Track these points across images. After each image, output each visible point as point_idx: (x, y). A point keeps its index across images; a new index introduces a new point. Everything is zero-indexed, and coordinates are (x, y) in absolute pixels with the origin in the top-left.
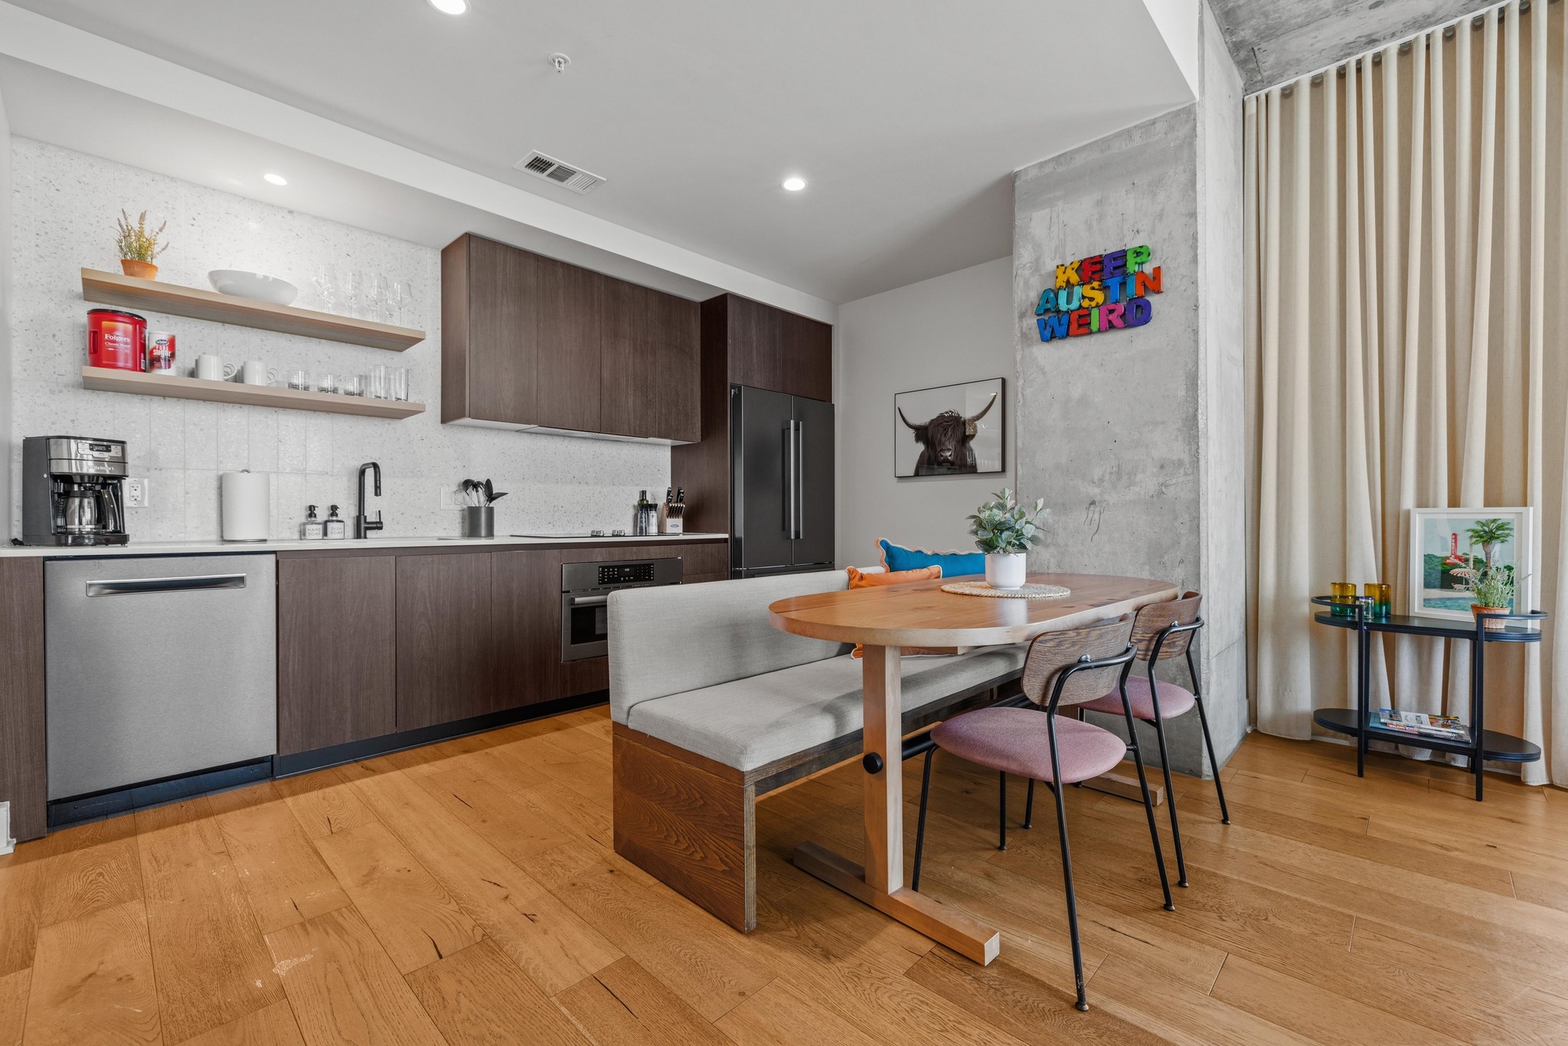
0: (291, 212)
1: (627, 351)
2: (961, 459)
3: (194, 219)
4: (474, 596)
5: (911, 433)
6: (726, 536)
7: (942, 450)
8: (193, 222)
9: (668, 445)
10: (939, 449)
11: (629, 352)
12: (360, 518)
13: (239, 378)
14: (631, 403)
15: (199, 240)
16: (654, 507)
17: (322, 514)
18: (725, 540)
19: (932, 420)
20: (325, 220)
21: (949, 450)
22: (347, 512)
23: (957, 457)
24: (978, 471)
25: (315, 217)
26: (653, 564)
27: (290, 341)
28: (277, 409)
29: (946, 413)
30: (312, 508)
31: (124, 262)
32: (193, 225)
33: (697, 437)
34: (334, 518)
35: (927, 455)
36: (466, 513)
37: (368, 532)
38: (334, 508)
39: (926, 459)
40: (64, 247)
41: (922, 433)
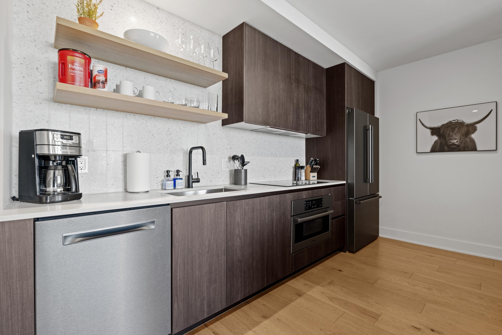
0: (158, 8)
1: (302, 91)
2: (464, 144)
3: (112, 6)
4: (259, 222)
5: (429, 132)
6: (345, 182)
7: (450, 139)
8: (112, 8)
9: (304, 138)
10: (448, 139)
11: (303, 91)
12: (189, 177)
13: (140, 95)
14: (303, 117)
15: (114, 19)
16: (302, 167)
17: (173, 175)
18: (344, 184)
19: (443, 125)
20: (173, 15)
21: (456, 139)
22: (184, 174)
23: (461, 143)
24: (478, 150)
25: (169, 13)
26: (322, 198)
27: (158, 79)
28: (151, 117)
29: (454, 121)
30: (168, 172)
31: (80, 19)
32: (111, 10)
33: (325, 134)
34: (178, 177)
35: (439, 141)
36: (233, 172)
37: (193, 184)
38: (178, 171)
39: (439, 144)
40: (43, 14)
41: (434, 131)
